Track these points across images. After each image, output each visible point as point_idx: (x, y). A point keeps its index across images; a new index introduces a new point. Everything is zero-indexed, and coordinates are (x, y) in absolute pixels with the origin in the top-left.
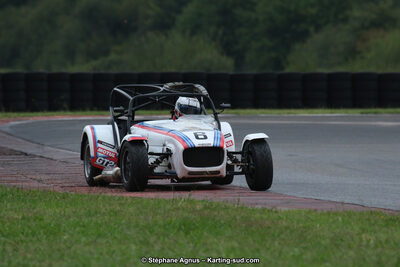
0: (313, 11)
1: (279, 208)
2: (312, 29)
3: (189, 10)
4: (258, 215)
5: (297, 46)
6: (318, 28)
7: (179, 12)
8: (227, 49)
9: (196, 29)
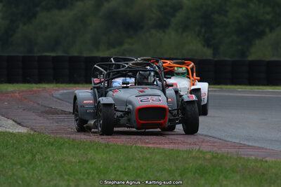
0: (269, 17)
1: (267, 159)
2: (267, 30)
3: (180, 15)
4: (253, 164)
5: (257, 42)
6: (272, 29)
7: (174, 16)
8: (208, 42)
9: (185, 27)
